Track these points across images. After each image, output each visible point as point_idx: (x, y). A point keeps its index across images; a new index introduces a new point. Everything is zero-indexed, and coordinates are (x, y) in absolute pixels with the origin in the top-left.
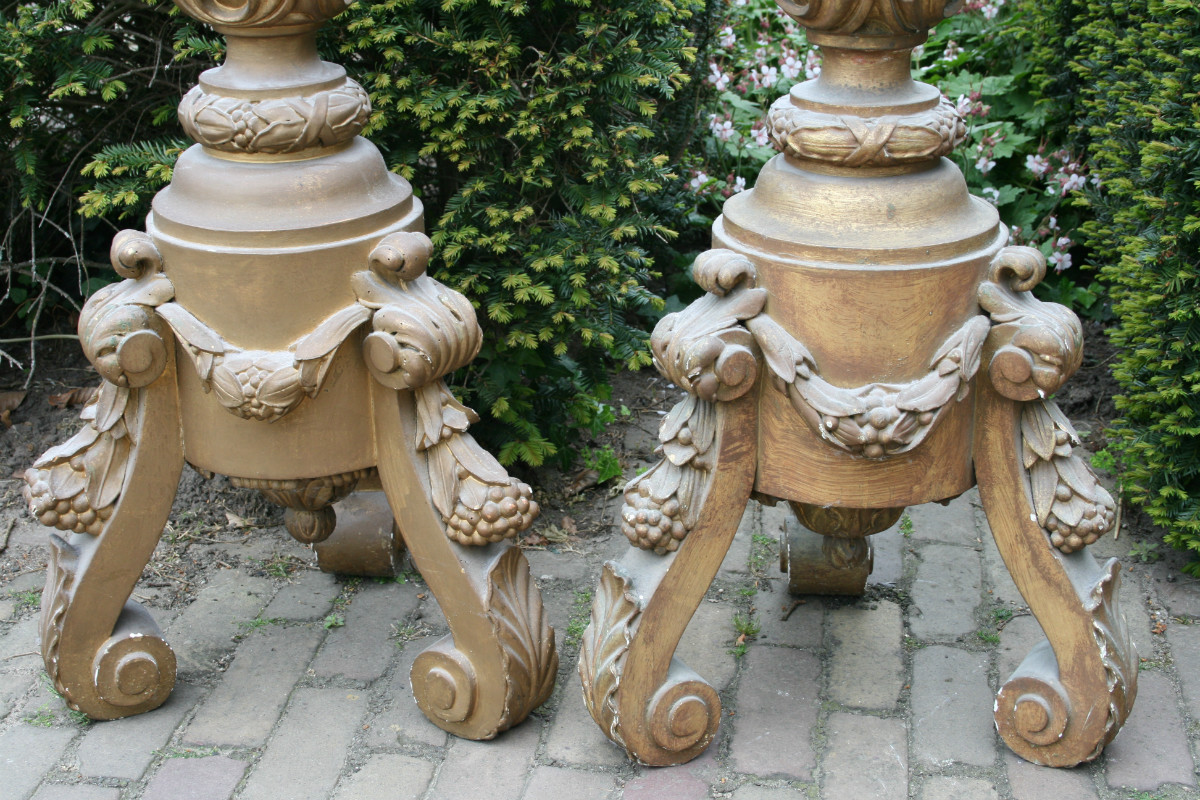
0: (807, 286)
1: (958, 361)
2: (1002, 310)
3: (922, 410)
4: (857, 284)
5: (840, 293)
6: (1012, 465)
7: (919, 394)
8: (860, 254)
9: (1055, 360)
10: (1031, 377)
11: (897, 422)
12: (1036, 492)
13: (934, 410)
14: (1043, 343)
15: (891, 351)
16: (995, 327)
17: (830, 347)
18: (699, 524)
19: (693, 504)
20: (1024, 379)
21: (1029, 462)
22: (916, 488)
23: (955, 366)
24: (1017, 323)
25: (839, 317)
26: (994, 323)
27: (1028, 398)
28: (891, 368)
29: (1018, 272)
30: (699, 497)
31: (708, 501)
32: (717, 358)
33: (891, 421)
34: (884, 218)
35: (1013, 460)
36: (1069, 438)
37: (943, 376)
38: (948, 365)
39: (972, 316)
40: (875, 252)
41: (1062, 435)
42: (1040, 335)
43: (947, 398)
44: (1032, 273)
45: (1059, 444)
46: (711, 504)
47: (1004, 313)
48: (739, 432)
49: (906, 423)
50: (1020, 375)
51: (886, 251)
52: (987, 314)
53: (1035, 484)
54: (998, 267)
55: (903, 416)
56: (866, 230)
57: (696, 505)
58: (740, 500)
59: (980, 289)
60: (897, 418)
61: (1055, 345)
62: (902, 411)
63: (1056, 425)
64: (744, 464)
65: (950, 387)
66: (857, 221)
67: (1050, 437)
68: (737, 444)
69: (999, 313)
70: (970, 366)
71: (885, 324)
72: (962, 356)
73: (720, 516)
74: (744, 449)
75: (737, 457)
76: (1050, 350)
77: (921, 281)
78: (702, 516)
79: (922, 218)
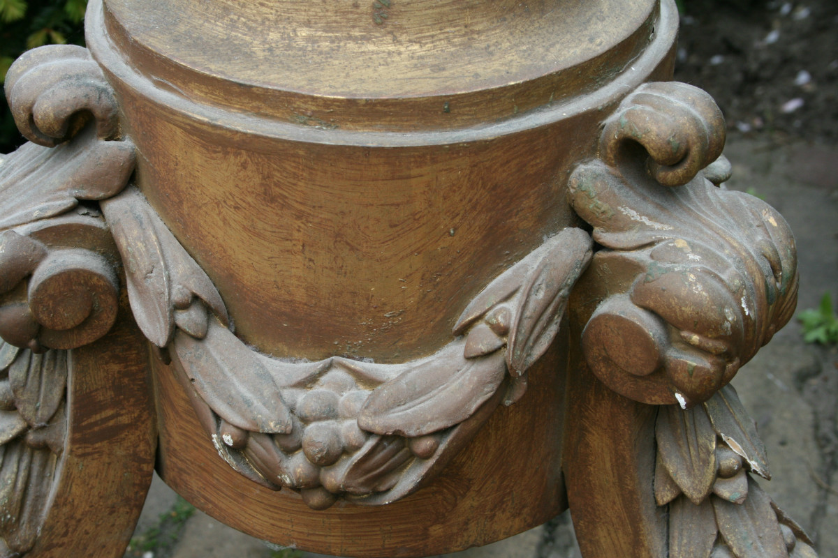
0: (197, 157)
1: (503, 332)
2: (617, 225)
3: (412, 433)
4: (289, 166)
5: (257, 180)
6: (629, 500)
7: (415, 394)
8: (298, 103)
9: (710, 344)
10: (661, 369)
11: (358, 455)
12: (675, 548)
13: (441, 433)
14: (688, 310)
15: (369, 298)
16: (601, 255)
17: (248, 277)
18: (44, 542)
19: (27, 510)
20: (647, 371)
21: (665, 496)
22: (436, 530)
23: (498, 342)
24: (642, 256)
25: (260, 225)
26: (597, 247)
27: (657, 400)
28: (369, 329)
29: (653, 153)
30: (40, 497)
31: (56, 505)
32: (29, 277)
33: (347, 451)
34: (367, 21)
35: (632, 492)
36: (745, 466)
37: (472, 358)
38: (483, 338)
39: (555, 229)
40: (327, 103)
41: (729, 460)
42: (684, 292)
43: (474, 407)
44: (686, 154)
45: (723, 475)
46: (66, 510)
47: (621, 230)
48: (110, 393)
49: (379, 456)
50: (637, 361)
51: (351, 103)
52: (588, 229)
53: (675, 533)
54: (615, 136)
55: (371, 443)
56: (325, 45)
57: (36, 512)
58: (127, 500)
59: (573, 178)
60: (358, 448)
61: (713, 316)
62: (368, 433)
63: (720, 440)
64: (127, 444)
65: (482, 384)
66: (308, 24)
67: (706, 462)
68: (109, 412)
69: (609, 229)
70: (525, 345)
71: (352, 249)
72: (513, 324)
73: (88, 526)
74: (125, 420)
75: (111, 434)
76: (701, 325)
77: (426, 169)
78: (49, 529)
79: (451, 23)
